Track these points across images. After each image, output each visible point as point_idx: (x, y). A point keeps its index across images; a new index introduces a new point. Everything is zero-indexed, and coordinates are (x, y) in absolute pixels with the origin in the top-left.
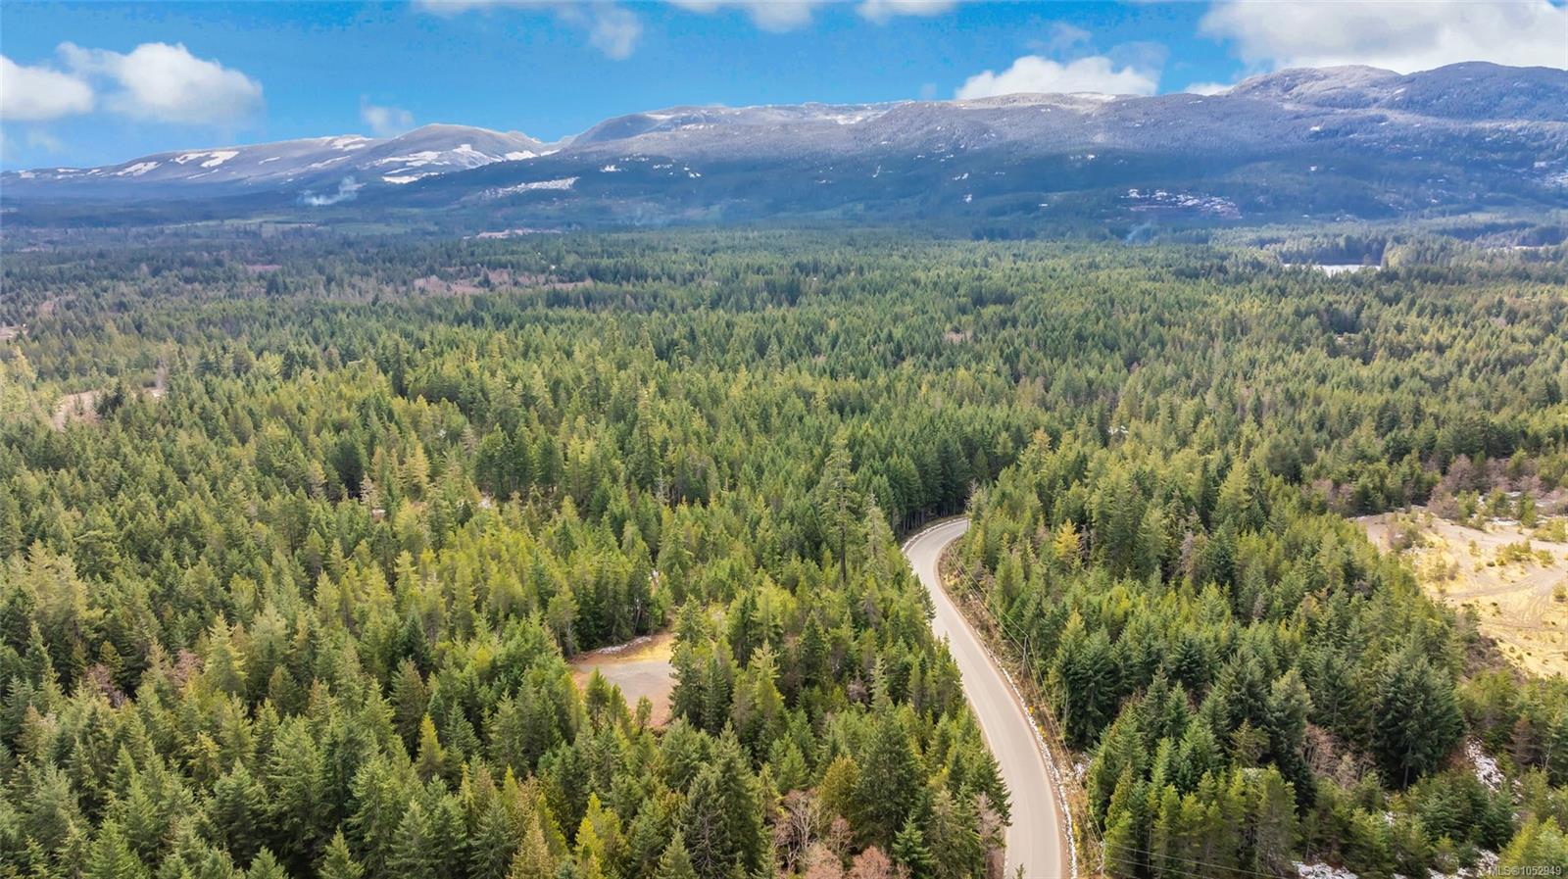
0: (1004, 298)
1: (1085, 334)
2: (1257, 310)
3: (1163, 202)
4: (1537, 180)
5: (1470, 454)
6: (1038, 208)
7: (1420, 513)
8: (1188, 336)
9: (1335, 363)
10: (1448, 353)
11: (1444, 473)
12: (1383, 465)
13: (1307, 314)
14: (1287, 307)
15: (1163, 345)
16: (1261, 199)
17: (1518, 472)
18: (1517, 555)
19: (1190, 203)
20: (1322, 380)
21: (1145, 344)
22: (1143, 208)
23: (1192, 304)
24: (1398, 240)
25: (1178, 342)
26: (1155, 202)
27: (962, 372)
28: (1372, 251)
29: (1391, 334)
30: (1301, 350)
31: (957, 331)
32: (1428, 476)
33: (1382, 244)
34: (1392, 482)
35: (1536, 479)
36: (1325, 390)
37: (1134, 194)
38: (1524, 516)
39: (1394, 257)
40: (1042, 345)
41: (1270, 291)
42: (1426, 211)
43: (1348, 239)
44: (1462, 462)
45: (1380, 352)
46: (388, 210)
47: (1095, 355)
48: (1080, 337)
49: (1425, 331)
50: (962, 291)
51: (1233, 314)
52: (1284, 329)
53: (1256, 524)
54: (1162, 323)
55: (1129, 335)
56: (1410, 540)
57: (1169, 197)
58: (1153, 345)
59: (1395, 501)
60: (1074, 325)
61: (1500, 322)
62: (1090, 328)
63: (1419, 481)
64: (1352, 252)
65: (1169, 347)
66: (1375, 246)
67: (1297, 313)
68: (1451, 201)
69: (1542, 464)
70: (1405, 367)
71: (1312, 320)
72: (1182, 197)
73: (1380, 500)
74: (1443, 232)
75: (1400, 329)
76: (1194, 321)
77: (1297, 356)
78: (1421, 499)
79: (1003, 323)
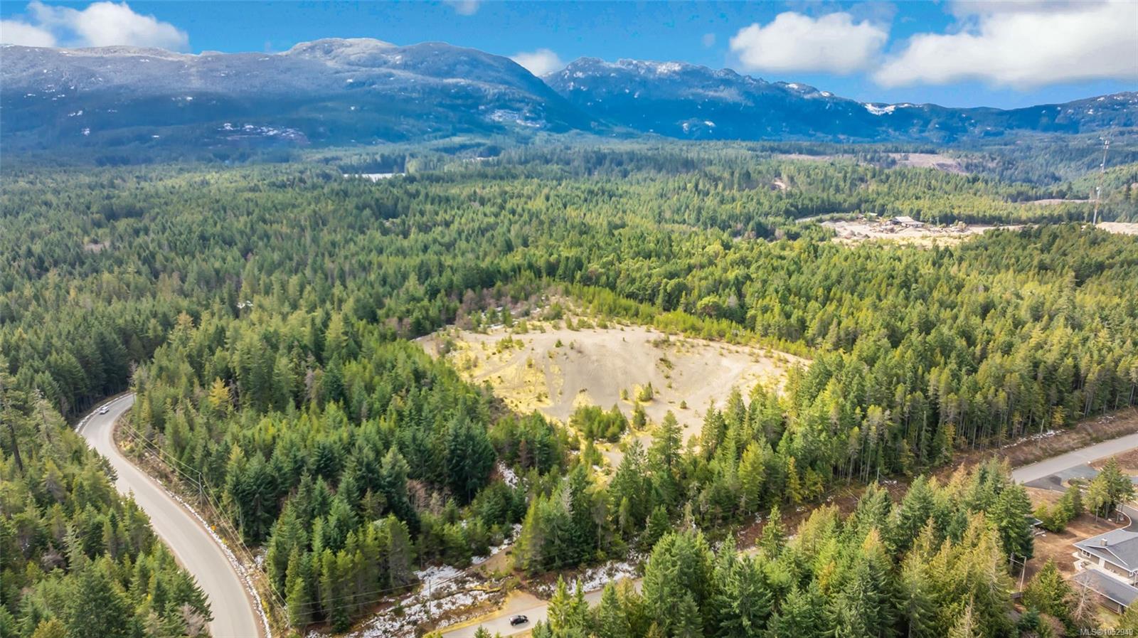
0: (132, 212)
1: (207, 235)
2: (330, 207)
3: (251, 133)
4: (482, 117)
5: (473, 288)
6: (152, 139)
7: (451, 329)
8: (285, 230)
9: (386, 239)
10: (452, 227)
11: (461, 302)
12: (426, 302)
13: (364, 207)
14: (350, 204)
15: (268, 238)
16: (321, 129)
17: (499, 295)
18: (506, 345)
19: (271, 133)
20: (381, 252)
21: (255, 238)
22: (236, 137)
23: (284, 207)
24: (412, 156)
25: (280, 235)
26: (245, 133)
27: (106, 276)
28: (398, 163)
29: (418, 217)
30: (363, 233)
31: (95, 242)
32: (452, 305)
33: (404, 158)
34: (433, 312)
35: (509, 298)
36: (383, 258)
37: (228, 127)
38: (507, 321)
39: (412, 167)
40: (173, 247)
41: (337, 194)
42: (426, 137)
43: (382, 156)
44: (469, 294)
45: (413, 230)
47: (217, 251)
48: (203, 238)
49: (437, 214)
50: (94, 209)
51: (315, 212)
52: (350, 219)
53: (353, 355)
54: (265, 221)
55: (242, 233)
56: (449, 347)
57: (255, 129)
58: (261, 238)
59: (436, 325)
60: (197, 230)
61: (476, 205)
62: (210, 230)
63: (448, 309)
64: (385, 165)
65: (273, 240)
66: (399, 160)
67: (357, 207)
68: (439, 130)
69: (510, 289)
70: (429, 237)
71: (367, 212)
72: (265, 129)
73: (427, 324)
74: (437, 150)
75: (422, 213)
76: (288, 219)
77: (361, 237)
78: (451, 321)
79: (137, 232)
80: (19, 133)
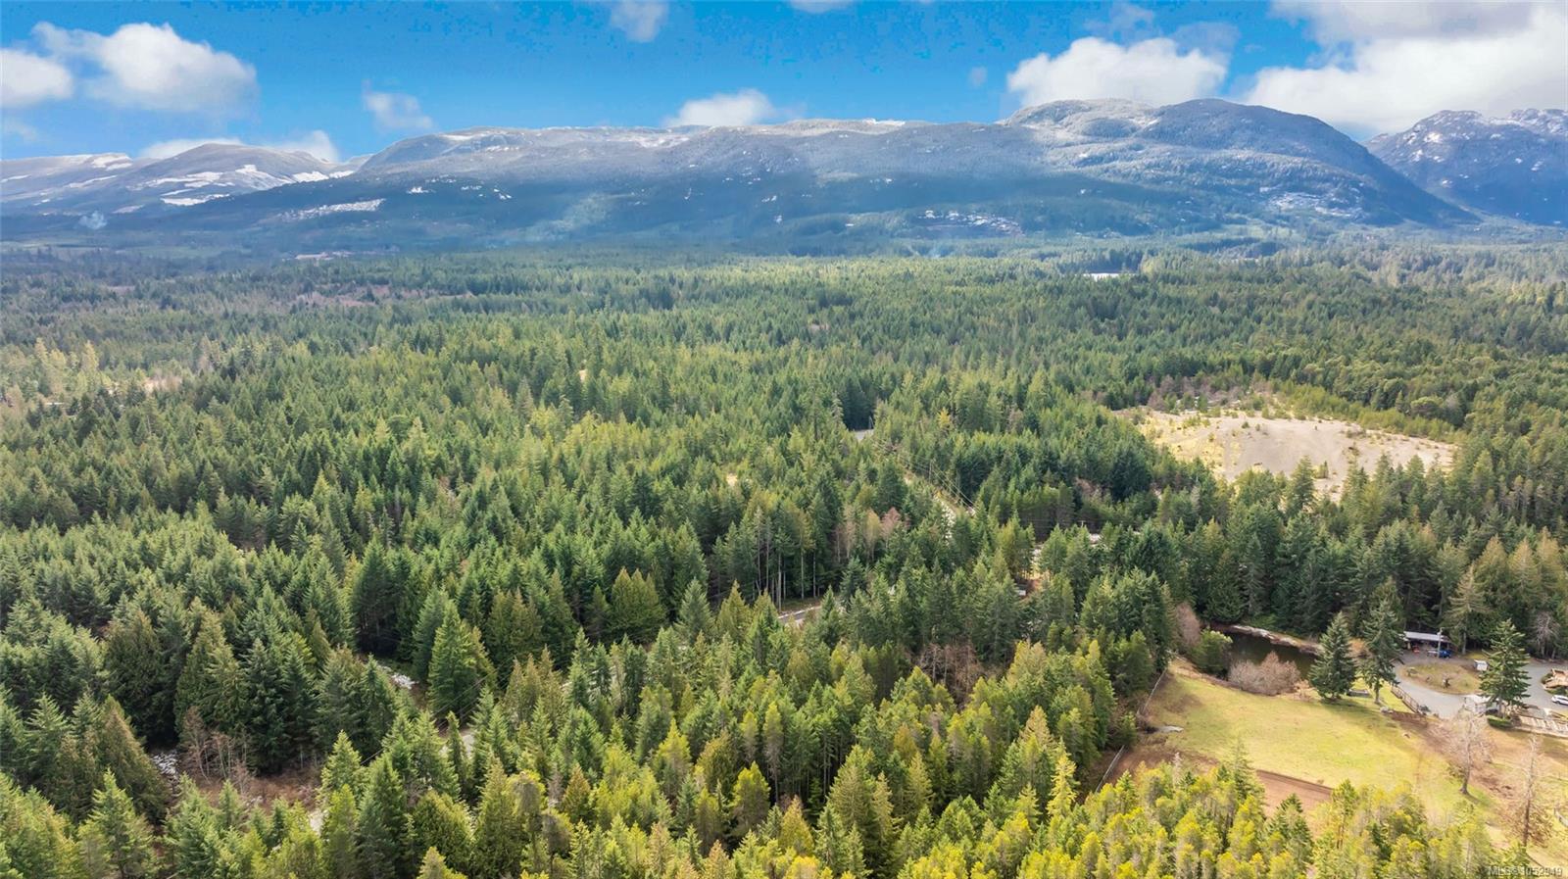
0: (843, 300)
1: (918, 322)
2: (1041, 304)
3: (956, 222)
4: (1263, 203)
5: (1173, 375)
6: (845, 228)
7: (1144, 409)
8: (992, 323)
9: (1098, 338)
10: (1177, 332)
11: (1158, 386)
12: (1123, 382)
13: (1079, 305)
14: (1064, 302)
15: (975, 330)
16: (1039, 218)
17: (1199, 383)
18: (1193, 423)
19: (979, 223)
20: (1090, 348)
21: (962, 329)
22: (939, 227)
23: (994, 300)
24: (1152, 253)
25: (985, 326)
26: (948, 221)
27: (834, 349)
28: (1133, 261)
29: (1139, 318)
30: (1074, 331)
31: (817, 323)
32: (1148, 388)
33: (1140, 256)
34: (1128, 391)
35: (1208, 387)
36: (1091, 354)
37: (930, 214)
38: (1202, 408)
39: (1148, 267)
40: (886, 330)
41: (1051, 291)
42: (1177, 229)
43: (1112, 252)
44: (1168, 379)
45: (1131, 332)
46: (185, 233)
47: (927, 337)
48: (913, 324)
49: (1163, 316)
50: (810, 294)
51: (1024, 307)
52: (1062, 316)
53: (1049, 405)
54: (972, 313)
55: (950, 323)
56: (1137, 420)
57: (961, 218)
58: (968, 329)
59: (1129, 402)
60: (909, 317)
62: (920, 318)
63: (1143, 390)
64: (1114, 263)
65: (980, 332)
66: (1134, 258)
67: (1071, 305)
68: (1196, 220)
69: (1212, 379)
70: (1145, 341)
71: (1082, 311)
72: (971, 217)
73: (1121, 401)
74: (1191, 246)
75: (1145, 315)
76: (996, 312)
77: (1072, 335)
78: (1144, 402)
79: (852, 317)
80: (715, 221)
